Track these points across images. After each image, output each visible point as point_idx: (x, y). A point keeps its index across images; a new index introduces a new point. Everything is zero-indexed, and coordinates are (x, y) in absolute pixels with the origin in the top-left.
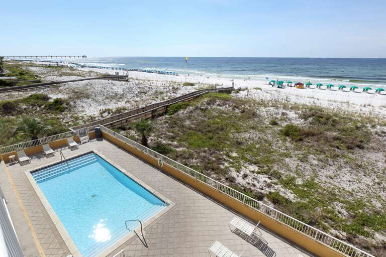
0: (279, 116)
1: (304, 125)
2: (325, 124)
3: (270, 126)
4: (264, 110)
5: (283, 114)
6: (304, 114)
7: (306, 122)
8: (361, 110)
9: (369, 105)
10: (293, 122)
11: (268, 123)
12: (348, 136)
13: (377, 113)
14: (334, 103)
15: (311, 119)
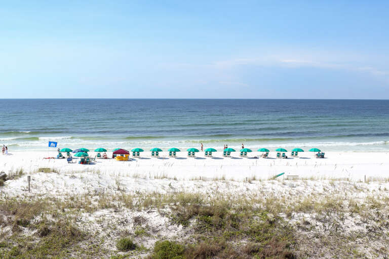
0: (130, 228)
1: (187, 237)
2: (221, 226)
3: (122, 253)
4: (92, 219)
5: (137, 220)
6: (178, 215)
7: (188, 229)
8: (248, 189)
9: (254, 179)
10: (163, 234)
11: (115, 249)
12: (265, 242)
13: (271, 190)
14: (204, 183)
15: (193, 222)
